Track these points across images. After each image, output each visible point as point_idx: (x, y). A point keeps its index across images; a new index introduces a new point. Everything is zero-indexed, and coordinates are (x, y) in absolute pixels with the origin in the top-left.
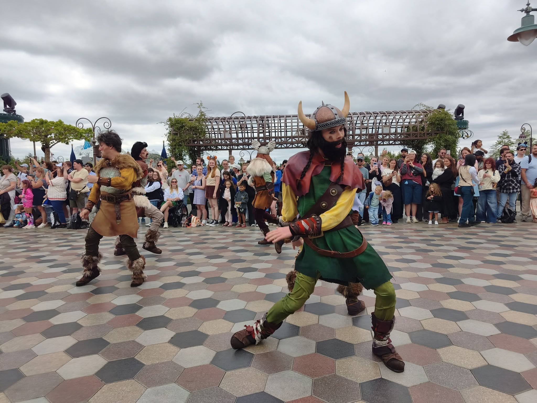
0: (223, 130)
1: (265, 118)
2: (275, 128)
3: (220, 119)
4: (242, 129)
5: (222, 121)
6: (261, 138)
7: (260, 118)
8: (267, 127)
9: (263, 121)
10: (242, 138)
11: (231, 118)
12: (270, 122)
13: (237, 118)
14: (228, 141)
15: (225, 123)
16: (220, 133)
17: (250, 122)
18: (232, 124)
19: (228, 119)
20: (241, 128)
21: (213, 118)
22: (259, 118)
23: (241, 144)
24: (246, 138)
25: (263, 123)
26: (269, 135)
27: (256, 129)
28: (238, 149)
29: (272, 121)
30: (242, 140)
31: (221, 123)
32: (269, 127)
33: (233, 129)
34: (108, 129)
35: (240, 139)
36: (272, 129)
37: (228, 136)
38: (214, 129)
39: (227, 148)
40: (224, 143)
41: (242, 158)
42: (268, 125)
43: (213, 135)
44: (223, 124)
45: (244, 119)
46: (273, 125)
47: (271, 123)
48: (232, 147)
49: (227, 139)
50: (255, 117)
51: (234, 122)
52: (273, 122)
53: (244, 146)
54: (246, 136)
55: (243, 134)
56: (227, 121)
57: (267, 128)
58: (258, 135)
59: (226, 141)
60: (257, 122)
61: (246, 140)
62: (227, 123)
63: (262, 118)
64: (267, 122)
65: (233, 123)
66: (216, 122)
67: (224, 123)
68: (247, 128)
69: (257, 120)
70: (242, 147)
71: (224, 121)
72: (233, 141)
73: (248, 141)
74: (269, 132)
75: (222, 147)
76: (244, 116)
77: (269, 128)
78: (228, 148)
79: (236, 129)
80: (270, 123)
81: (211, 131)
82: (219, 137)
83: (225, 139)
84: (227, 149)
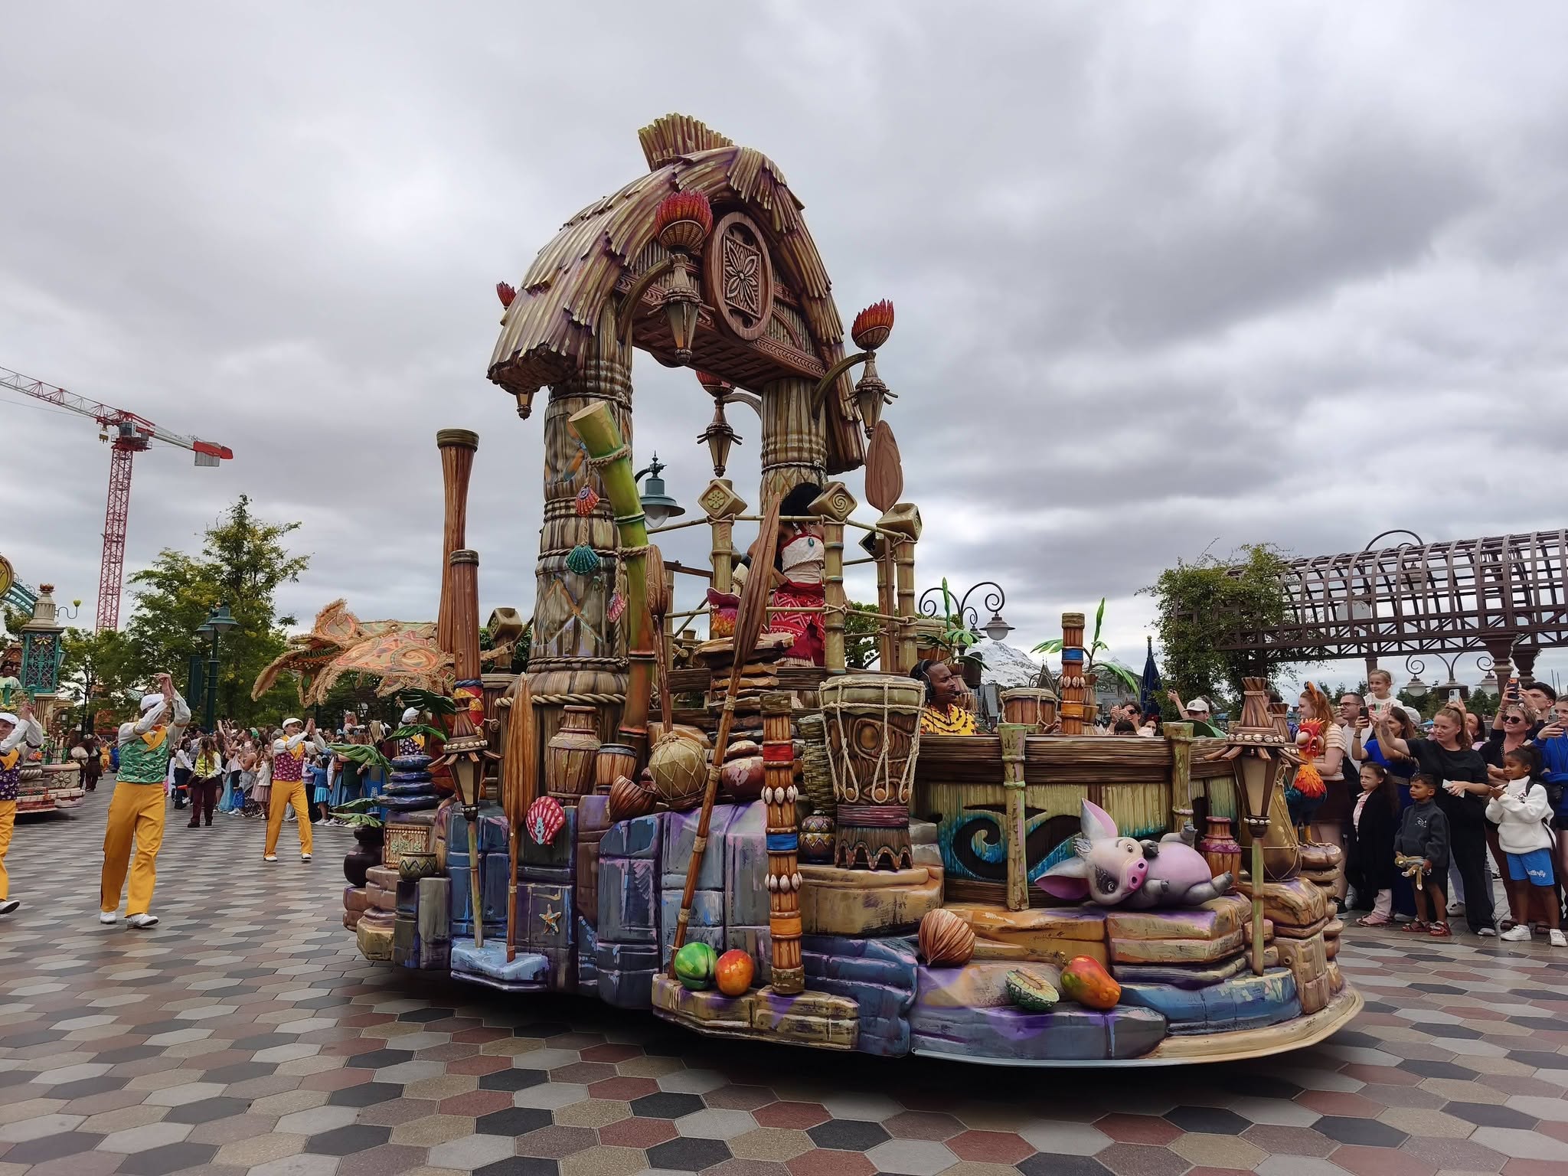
0: (1344, 593)
1: (1506, 542)
2: (1550, 575)
3: (1331, 561)
4: (1412, 588)
5: (1337, 569)
6: (1493, 612)
7: (1483, 545)
8: (1514, 574)
9: (1494, 554)
10: (1416, 618)
11: (1368, 555)
12: (1526, 555)
13: (1392, 552)
14: (1363, 628)
15: (1350, 573)
16: (1333, 605)
17: (1442, 563)
18: (1374, 576)
19: (1359, 559)
20: (1409, 582)
21: (1307, 560)
22: (1479, 545)
23: (1412, 637)
24: (1433, 617)
25: (1496, 563)
26: (1528, 600)
27: (1472, 582)
28: (1400, 652)
29: (1533, 554)
30: (1415, 623)
31: (1334, 574)
32: (1522, 573)
33: (1379, 590)
34: (996, 611)
35: (1409, 619)
36: (1536, 580)
37: (1362, 612)
38: (1309, 593)
39: (1359, 650)
40: (1348, 635)
41: (1415, 680)
42: (1517, 566)
43: (1309, 612)
44: (1341, 575)
45: (1421, 553)
46: (1541, 565)
47: (1534, 560)
48: (1379, 646)
49: (1360, 623)
50: (1465, 545)
51: (1380, 565)
52: (1539, 554)
53: (1425, 642)
54: (1432, 610)
55: (1420, 602)
56: (1357, 566)
57: (1516, 578)
58: (1482, 603)
59: (1356, 628)
60: (1472, 561)
61: (1434, 624)
62: (1356, 572)
63: (1492, 546)
64: (1513, 557)
65: (1379, 571)
66: (1317, 571)
67: (1345, 572)
68: (1432, 580)
69: (1470, 555)
70: (1416, 644)
71: (1347, 568)
72: (1383, 627)
73: (1441, 627)
74: (1525, 590)
75: (1343, 647)
76: (1417, 544)
77: (1522, 578)
78: (1364, 650)
79: (1390, 590)
80: (1527, 560)
81: (1303, 601)
82: (1331, 618)
83: (1351, 623)
84: (1359, 655)
